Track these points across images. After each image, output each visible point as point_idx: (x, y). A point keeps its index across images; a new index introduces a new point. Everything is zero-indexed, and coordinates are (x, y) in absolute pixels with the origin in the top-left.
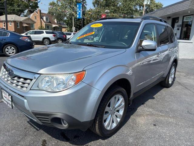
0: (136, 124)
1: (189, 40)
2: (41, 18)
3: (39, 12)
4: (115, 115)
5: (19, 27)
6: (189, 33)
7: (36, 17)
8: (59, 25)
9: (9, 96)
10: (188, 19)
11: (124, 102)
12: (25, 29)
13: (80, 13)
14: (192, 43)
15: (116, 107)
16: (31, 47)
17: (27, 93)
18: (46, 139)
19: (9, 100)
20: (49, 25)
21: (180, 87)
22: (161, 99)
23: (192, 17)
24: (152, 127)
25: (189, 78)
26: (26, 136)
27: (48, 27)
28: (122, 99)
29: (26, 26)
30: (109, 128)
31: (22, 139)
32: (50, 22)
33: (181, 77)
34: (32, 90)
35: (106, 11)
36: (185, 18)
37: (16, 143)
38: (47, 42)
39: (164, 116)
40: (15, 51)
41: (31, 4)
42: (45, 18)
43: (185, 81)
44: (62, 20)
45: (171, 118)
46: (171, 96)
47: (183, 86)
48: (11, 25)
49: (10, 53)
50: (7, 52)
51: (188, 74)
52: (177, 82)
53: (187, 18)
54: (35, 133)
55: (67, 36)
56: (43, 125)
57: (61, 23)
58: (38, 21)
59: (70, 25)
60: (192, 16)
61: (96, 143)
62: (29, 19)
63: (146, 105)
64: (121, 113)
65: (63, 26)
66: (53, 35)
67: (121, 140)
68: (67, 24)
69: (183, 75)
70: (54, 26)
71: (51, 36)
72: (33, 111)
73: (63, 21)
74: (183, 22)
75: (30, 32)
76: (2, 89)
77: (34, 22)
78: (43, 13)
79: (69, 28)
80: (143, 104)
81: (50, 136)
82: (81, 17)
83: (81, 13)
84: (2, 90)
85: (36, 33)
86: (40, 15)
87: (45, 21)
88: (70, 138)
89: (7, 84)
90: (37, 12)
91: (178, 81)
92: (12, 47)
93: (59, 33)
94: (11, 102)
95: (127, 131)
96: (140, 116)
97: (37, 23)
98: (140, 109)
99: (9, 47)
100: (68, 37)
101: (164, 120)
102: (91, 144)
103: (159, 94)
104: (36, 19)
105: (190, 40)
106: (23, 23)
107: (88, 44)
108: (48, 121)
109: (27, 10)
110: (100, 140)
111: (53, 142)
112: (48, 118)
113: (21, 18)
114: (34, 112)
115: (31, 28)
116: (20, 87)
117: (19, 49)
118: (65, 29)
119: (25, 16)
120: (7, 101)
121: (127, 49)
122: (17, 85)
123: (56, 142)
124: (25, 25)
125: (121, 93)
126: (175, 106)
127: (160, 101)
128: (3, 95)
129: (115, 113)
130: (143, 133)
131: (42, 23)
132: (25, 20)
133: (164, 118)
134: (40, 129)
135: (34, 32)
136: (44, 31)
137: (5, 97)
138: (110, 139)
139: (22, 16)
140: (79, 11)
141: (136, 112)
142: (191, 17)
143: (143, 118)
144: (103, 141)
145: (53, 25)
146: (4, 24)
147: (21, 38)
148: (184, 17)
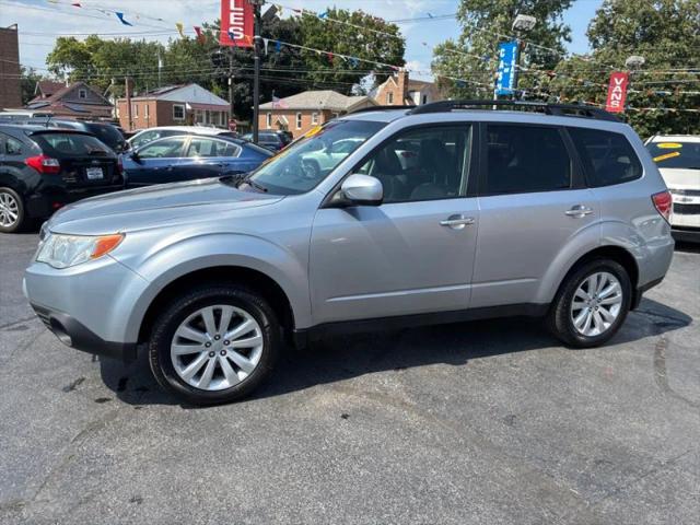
2: (408, 96)
3: (401, 80)
4: (225, 357)
7: (391, 95)
13: (506, 76)
15: (226, 337)
30: (196, 383)
35: (632, 59)
41: (382, 56)
42: (417, 97)
48: (316, 121)
62: (369, 102)
64: (254, 358)
78: (416, 83)
80: (399, 368)
81: (99, 375)
82: (510, 88)
83: (512, 76)
86: (405, 89)
90: (396, 79)
96: (343, 390)
104: (391, 101)
109: (372, 73)
113: (347, 102)
129: (224, 351)
132: (358, 106)
133: (399, 410)
140: (506, 70)
141: (349, 380)
143: (342, 396)
146: (297, 120)
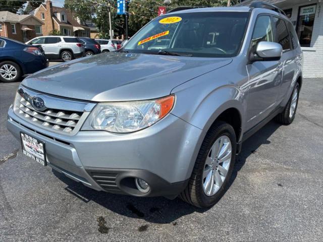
0: (249, 185)
1: (309, 46)
2: (53, 15)
3: (48, 6)
4: (217, 170)
5: (15, 33)
6: (309, 34)
7: (43, 14)
8: (86, 27)
9: (39, 143)
10: (308, 11)
11: (231, 148)
12: (26, 35)
13: (121, 5)
14: (315, 51)
15: (219, 157)
16: (44, 64)
17: (75, 136)
18: (104, 216)
19: (38, 152)
20: (68, 27)
21: (306, 123)
22: (280, 143)
23: (314, 9)
24: (277, 189)
25: (316, 109)
26: (68, 212)
27: (65, 31)
28: (228, 143)
29: (27, 31)
30: (209, 193)
31: (62, 218)
32: (68, 23)
33: (304, 107)
34: (83, 131)
35: (166, 1)
36: (302, 9)
37: (52, 225)
38: (67, 57)
39: (292, 169)
40: (16, 72)
42: (59, 16)
43: (311, 114)
44: (88, 18)
45: (303, 172)
46: (296, 137)
47: (311, 122)
48: (1, 29)
49: (8, 77)
50: (3, 74)
51: (314, 102)
52: (299, 114)
53: (305, 10)
54: (83, 207)
55: (101, 45)
56: (102, 191)
57: (87, 23)
58: (47, 20)
59: (103, 27)
60: (314, 6)
61: (190, 218)
62: (32, 18)
63: (259, 153)
64: (226, 166)
65: (92, 29)
66: (77, 45)
67: (230, 212)
68: (99, 26)
69: (306, 104)
70: (76, 29)
71: (73, 46)
72: (87, 168)
73: (90, 21)
74: (299, 17)
75: (37, 39)
76: (21, 132)
77: (42, 23)
78: (56, 8)
79: (101, 32)
80: (253, 152)
81: (109, 211)
82: (124, 11)
83: (124, 5)
84: (22, 135)
85: (48, 41)
86: (51, 11)
87: (60, 20)
88: (143, 212)
89: (31, 123)
90: (45, 6)
91: (301, 113)
92: (12, 66)
93: (88, 40)
94: (43, 156)
95: (237, 196)
96: (253, 171)
97: (46, 25)
98: (250, 161)
99: (5, 66)
100: (103, 47)
101: (293, 176)
102: (181, 220)
103: (274, 135)
104: (44, 18)
105: (312, 47)
106: (22, 25)
107: (160, 51)
108: (115, 184)
109: (28, 2)
110: (195, 212)
111: (117, 220)
112: (114, 180)
113: (18, 17)
114: (90, 168)
115: (37, 34)
116: (59, 127)
117: (23, 69)
118: (95, 34)
119: (25, 13)
120: (34, 153)
121: (234, 58)
122: (53, 124)
123: (122, 219)
124: (26, 29)
125: (227, 134)
126: (306, 153)
127: (280, 146)
128: (25, 142)
129: (217, 167)
130: (264, 198)
131: (55, 25)
132: (26, 20)
133: (292, 173)
134: (90, 200)
135: (44, 40)
136: (62, 37)
137: (28, 146)
138: (211, 210)
139: (19, 14)
140: (121, 2)
141: (245, 165)
142: (312, 8)
143: (258, 174)
144: (201, 214)
145: (74, 27)
147: (25, 50)
148: (300, 8)
